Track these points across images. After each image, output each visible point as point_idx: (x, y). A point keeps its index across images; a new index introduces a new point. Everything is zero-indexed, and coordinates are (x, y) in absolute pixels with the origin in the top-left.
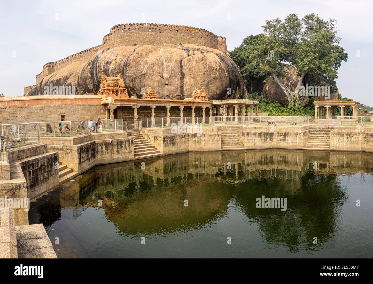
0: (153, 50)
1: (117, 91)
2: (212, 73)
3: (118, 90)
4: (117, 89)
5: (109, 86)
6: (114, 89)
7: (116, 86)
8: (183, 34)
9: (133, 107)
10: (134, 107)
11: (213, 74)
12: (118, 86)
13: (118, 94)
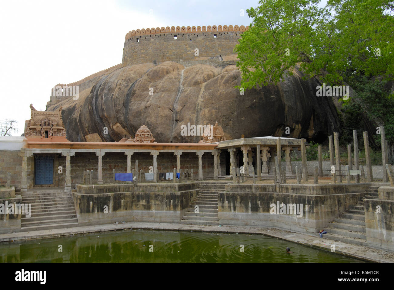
0: (171, 69)
1: (47, 132)
2: (247, 98)
3: (48, 130)
4: (47, 128)
5: (35, 124)
6: (42, 129)
7: (47, 124)
8: (224, 39)
9: (62, 154)
10: (64, 154)
11: (248, 100)
12: (50, 125)
13: (49, 136)
